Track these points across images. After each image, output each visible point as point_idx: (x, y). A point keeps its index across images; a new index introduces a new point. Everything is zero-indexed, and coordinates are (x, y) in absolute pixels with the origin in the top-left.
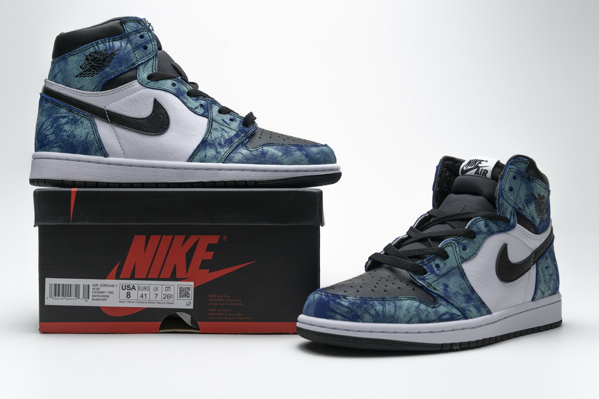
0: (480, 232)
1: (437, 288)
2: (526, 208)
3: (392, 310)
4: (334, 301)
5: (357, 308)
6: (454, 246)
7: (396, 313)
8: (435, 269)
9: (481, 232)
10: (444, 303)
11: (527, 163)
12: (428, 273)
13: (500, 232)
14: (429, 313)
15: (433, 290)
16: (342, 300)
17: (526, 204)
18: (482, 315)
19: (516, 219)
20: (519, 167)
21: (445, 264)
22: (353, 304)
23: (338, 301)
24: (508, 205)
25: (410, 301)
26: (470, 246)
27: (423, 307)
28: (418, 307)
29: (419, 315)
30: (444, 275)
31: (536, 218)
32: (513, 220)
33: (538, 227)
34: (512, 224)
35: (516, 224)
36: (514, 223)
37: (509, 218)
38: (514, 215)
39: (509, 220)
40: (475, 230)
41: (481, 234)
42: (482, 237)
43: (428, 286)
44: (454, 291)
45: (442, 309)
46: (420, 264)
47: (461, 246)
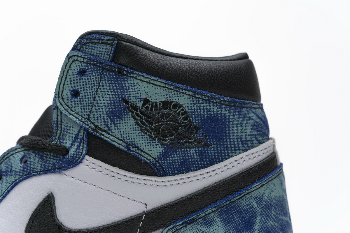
0: (10, 171)
2: (112, 127)
9: (11, 171)
11: (112, 45)
13: (45, 171)
17: (112, 120)
19: (85, 146)
20: (94, 52)
24: (70, 124)
31: (146, 145)
32: (76, 150)
33: (159, 162)
34: (73, 157)
35: (82, 157)
36: (78, 156)
37: (68, 147)
38: (83, 138)
39: (67, 151)
40: (3, 169)
41: (9, 176)
42: (10, 181)
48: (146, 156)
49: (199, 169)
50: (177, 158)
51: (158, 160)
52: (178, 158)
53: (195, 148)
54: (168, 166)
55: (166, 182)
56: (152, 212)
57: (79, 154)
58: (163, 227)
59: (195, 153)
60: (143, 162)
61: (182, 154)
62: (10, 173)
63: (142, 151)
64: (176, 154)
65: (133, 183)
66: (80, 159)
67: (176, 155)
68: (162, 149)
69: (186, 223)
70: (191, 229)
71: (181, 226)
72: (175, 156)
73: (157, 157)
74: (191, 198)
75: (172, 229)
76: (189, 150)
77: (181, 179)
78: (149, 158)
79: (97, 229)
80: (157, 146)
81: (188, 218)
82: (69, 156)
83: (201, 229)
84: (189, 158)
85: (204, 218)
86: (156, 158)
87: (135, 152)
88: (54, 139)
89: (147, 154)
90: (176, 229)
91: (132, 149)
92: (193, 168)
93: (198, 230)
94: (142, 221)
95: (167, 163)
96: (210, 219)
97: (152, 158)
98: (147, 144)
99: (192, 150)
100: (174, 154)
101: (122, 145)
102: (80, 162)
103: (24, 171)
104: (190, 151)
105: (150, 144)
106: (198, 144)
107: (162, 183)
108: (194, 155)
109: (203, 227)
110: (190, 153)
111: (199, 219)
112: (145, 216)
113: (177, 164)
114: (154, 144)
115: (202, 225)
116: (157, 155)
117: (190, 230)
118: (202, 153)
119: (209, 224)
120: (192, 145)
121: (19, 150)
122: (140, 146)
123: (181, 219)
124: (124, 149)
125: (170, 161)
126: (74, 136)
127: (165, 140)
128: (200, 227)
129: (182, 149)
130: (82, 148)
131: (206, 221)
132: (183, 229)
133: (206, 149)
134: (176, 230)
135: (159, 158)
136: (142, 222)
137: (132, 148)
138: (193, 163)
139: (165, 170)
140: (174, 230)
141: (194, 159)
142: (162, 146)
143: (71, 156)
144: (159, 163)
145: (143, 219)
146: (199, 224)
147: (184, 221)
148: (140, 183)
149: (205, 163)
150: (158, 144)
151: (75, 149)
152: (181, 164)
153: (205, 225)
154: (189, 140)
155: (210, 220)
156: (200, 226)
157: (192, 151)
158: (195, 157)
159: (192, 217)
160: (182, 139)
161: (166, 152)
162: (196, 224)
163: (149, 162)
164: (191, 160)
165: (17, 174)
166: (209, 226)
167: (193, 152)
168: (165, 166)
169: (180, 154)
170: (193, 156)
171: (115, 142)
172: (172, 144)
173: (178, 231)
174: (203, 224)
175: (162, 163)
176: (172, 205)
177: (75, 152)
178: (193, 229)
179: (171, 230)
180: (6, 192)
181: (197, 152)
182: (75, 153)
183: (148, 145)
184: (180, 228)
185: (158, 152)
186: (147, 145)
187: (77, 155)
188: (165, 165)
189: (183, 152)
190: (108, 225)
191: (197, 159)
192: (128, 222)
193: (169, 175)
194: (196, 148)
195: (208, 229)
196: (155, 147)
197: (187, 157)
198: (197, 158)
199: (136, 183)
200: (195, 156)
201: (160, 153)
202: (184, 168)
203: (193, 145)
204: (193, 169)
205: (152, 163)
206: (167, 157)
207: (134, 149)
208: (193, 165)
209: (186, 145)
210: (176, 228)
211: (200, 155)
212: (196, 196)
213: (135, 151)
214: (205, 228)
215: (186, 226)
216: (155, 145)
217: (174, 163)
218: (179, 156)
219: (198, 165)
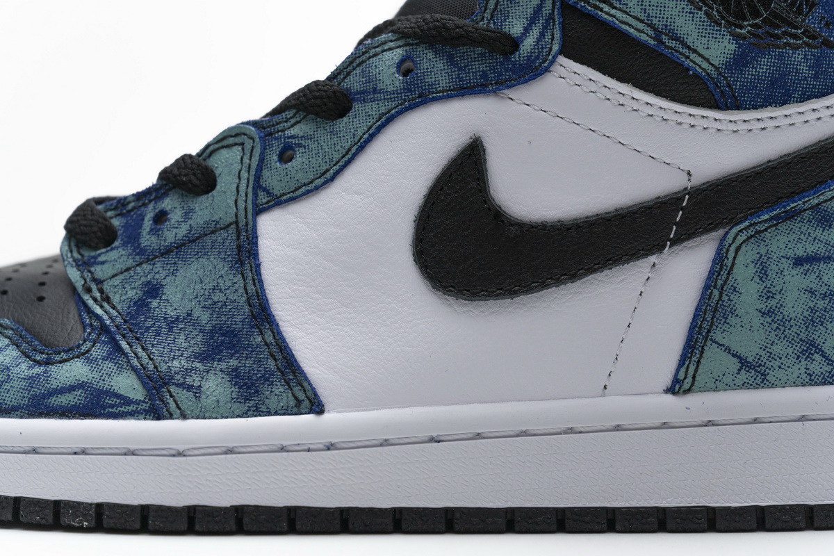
0: (372, 91)
1: (116, 299)
6: (248, 145)
8: (147, 224)
9: (375, 91)
12: (116, 244)
13: (462, 90)
15: (91, 302)
18: (258, 412)
19: (557, 35)
21: (187, 215)
26: (313, 146)
30: (167, 252)
31: (698, 36)
32: (538, 43)
33: (726, 75)
34: (529, 57)
35: (550, 57)
36: (542, 56)
37: (516, 35)
38: (551, 17)
39: (515, 44)
40: (354, 86)
41: (371, 101)
42: (374, 113)
43: (89, 290)
44: (172, 313)
45: (74, 371)
46: (109, 214)
47: (276, 147)
48: (698, 60)
49: (809, 98)
50: (764, 70)
51: (723, 71)
52: (767, 69)
53: (803, 50)
54: (745, 86)
55: (739, 123)
56: (704, 190)
57: (545, 50)
58: (727, 224)
59: (803, 60)
60: (691, 73)
61: (776, 61)
62: (372, 96)
63: (689, 48)
64: (763, 60)
65: (665, 122)
66: (548, 62)
67: (764, 62)
68: (734, 45)
69: (776, 217)
70: (788, 232)
71: (766, 225)
72: (761, 65)
73: (723, 64)
74: (790, 163)
75: (747, 230)
76: (791, 52)
77: (772, 118)
78: (705, 65)
79: (583, 222)
80: (723, 38)
81: (784, 207)
82: (520, 54)
83: (810, 233)
84: (790, 72)
85: (816, 210)
86: (721, 66)
87: (674, 50)
88: (479, 18)
89: (700, 55)
90: (756, 229)
91: (667, 44)
92: (796, 96)
93: (802, 235)
94: (682, 209)
95: (743, 80)
96: (829, 212)
97: (710, 66)
98: (702, 33)
99: (797, 52)
100: (759, 59)
101: (645, 33)
102: (547, 70)
103: (410, 91)
104: (794, 56)
105: (709, 33)
106: (811, 41)
107: (730, 125)
108: (802, 64)
109: (814, 229)
110: (793, 59)
111: (805, 210)
112: (689, 199)
113: (764, 84)
114: (716, 34)
115: (812, 224)
116: (722, 59)
117: (786, 235)
118: (818, 63)
119: (827, 222)
120: (798, 42)
121: (391, 44)
122: (685, 37)
123: (766, 208)
124: (650, 42)
125: (749, 74)
126: (530, 11)
127: (741, 27)
128: (808, 228)
129: (777, 50)
130: (550, 37)
131: (820, 215)
132: (769, 230)
133: (827, 53)
134: (755, 232)
135: (726, 67)
136: (681, 212)
137: (667, 41)
138: (797, 84)
139: (738, 94)
140: (752, 231)
141: (802, 74)
142: (733, 40)
143: (525, 55)
144: (726, 78)
145: (684, 204)
146: (805, 221)
147: (775, 212)
148: (680, 124)
149: (822, 85)
150: (725, 33)
151: (535, 40)
152: (773, 83)
153: (818, 225)
154: (793, 30)
155: (828, 215)
156: (807, 226)
157: (797, 56)
158: (803, 70)
159: (792, 205)
160: (778, 27)
161: (742, 54)
162: (800, 221)
163: (704, 74)
164: (795, 76)
165: (392, 96)
166: (827, 228)
167: (800, 57)
168: (738, 87)
169: (773, 61)
170: (799, 67)
171: (630, 25)
172: (754, 35)
173: (760, 236)
174: (813, 221)
175: (732, 79)
176: (749, 175)
177: (535, 45)
178: (791, 233)
179: (744, 231)
180: (366, 136)
181: (807, 59)
182: (534, 49)
183: (704, 35)
184: (764, 228)
185: (724, 53)
186: (702, 36)
187: (539, 52)
188: (738, 83)
189: (779, 56)
190: (606, 213)
191: (807, 75)
192: (651, 208)
193: (745, 109)
194: (807, 49)
195: (824, 234)
196: (719, 42)
197: (786, 68)
198: (807, 72)
199: (672, 123)
200: (804, 68)
201: (729, 56)
202: (779, 93)
203: (801, 42)
204: (797, 98)
205: (712, 78)
206: (743, 66)
207: (673, 44)
208: (797, 87)
209: (785, 41)
210: (756, 227)
211: (813, 67)
212: (802, 158)
213: (675, 47)
214: (817, 231)
215: (777, 224)
216: (718, 36)
217: (758, 80)
218: (769, 64)
219: (809, 88)
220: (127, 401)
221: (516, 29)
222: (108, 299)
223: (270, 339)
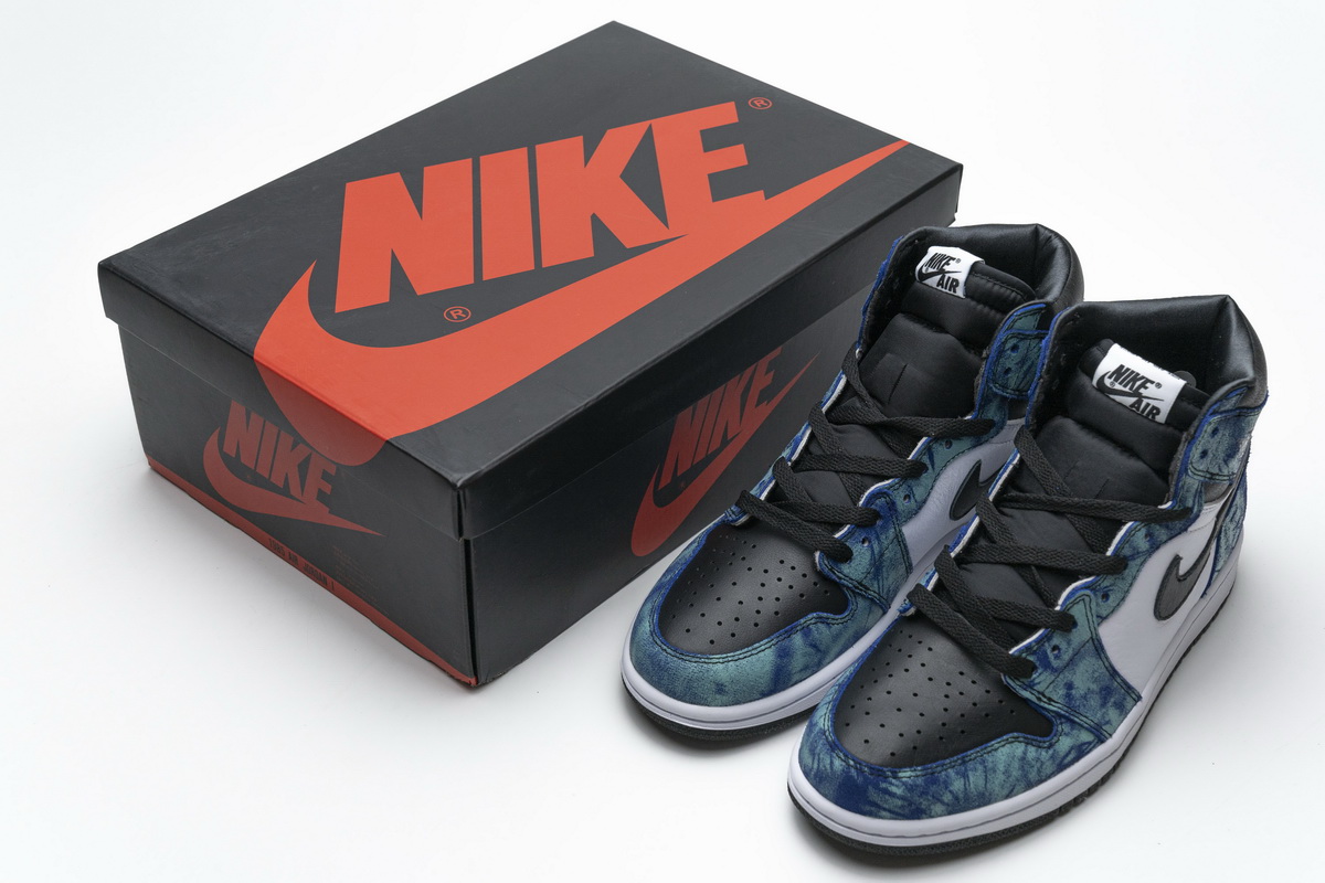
0: (1136, 554)
1: (1055, 698)
3: (981, 782)
4: (876, 787)
5: (920, 796)
6: (1087, 599)
7: (988, 785)
8: (1051, 655)
10: (1066, 728)
12: (1040, 671)
13: (1171, 538)
14: (1042, 763)
15: (1046, 706)
16: (891, 784)
18: (1127, 714)
21: (1069, 643)
22: (911, 788)
23: (884, 785)
25: (1008, 745)
26: (1116, 588)
27: (1032, 752)
28: (1023, 759)
29: (1025, 776)
30: (1068, 665)
40: (1127, 554)
43: (1039, 699)
44: (1082, 692)
45: (1064, 744)
46: (1024, 655)
47: (1100, 594)
62: (1137, 556)
88: (1175, 503)
103: (1152, 547)
121: (1139, 527)
165: (1146, 553)
220: (1090, 743)
221: (1189, 504)
222: (1050, 699)
223: (1119, 680)
